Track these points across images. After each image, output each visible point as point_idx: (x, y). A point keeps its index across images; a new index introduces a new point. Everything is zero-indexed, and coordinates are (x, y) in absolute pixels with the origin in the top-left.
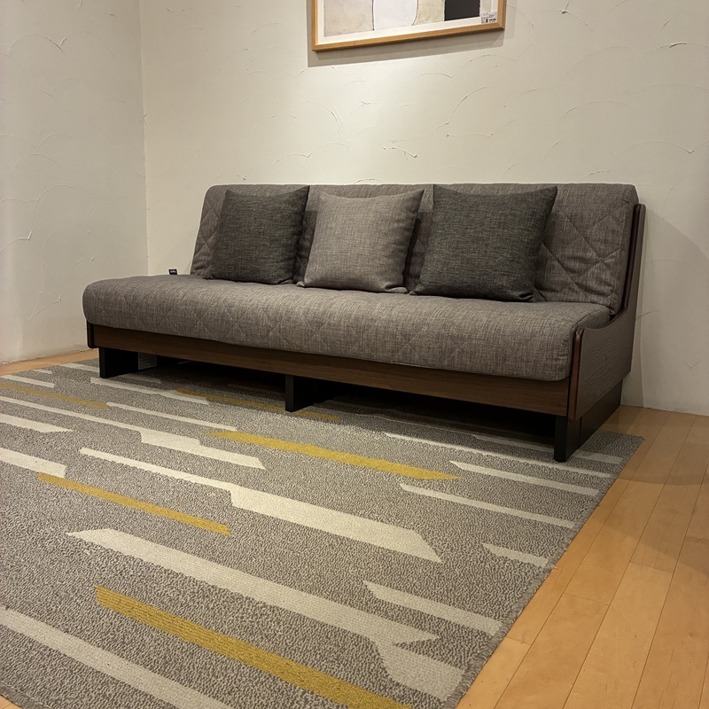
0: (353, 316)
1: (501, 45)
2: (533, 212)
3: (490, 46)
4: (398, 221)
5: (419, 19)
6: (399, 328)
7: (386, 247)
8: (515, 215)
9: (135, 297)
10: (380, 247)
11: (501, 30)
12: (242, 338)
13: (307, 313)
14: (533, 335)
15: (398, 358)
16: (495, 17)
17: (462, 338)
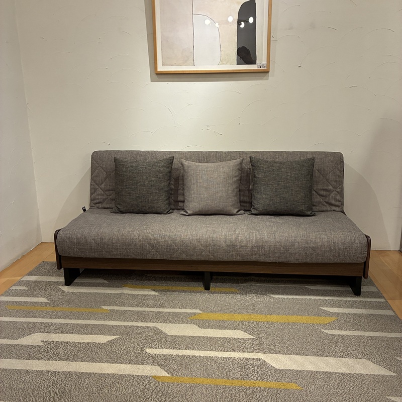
0: (254, 241)
1: (268, 80)
2: (309, 172)
3: (262, 79)
4: (236, 176)
5: (222, 62)
6: (282, 245)
7: (233, 191)
8: (302, 174)
9: (102, 240)
10: (230, 192)
11: (268, 72)
12: (184, 257)
13: (226, 241)
14: (352, 244)
15: (282, 260)
16: (265, 65)
17: (318, 248)
